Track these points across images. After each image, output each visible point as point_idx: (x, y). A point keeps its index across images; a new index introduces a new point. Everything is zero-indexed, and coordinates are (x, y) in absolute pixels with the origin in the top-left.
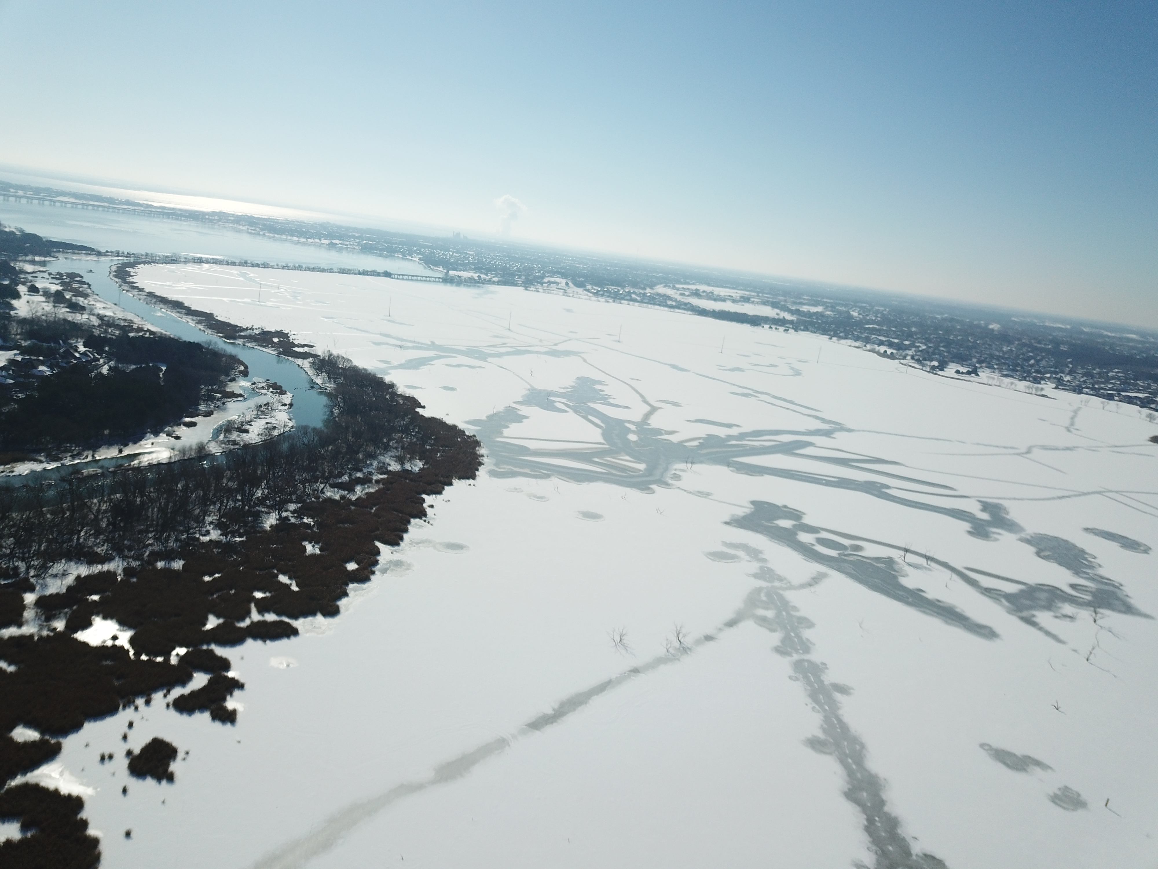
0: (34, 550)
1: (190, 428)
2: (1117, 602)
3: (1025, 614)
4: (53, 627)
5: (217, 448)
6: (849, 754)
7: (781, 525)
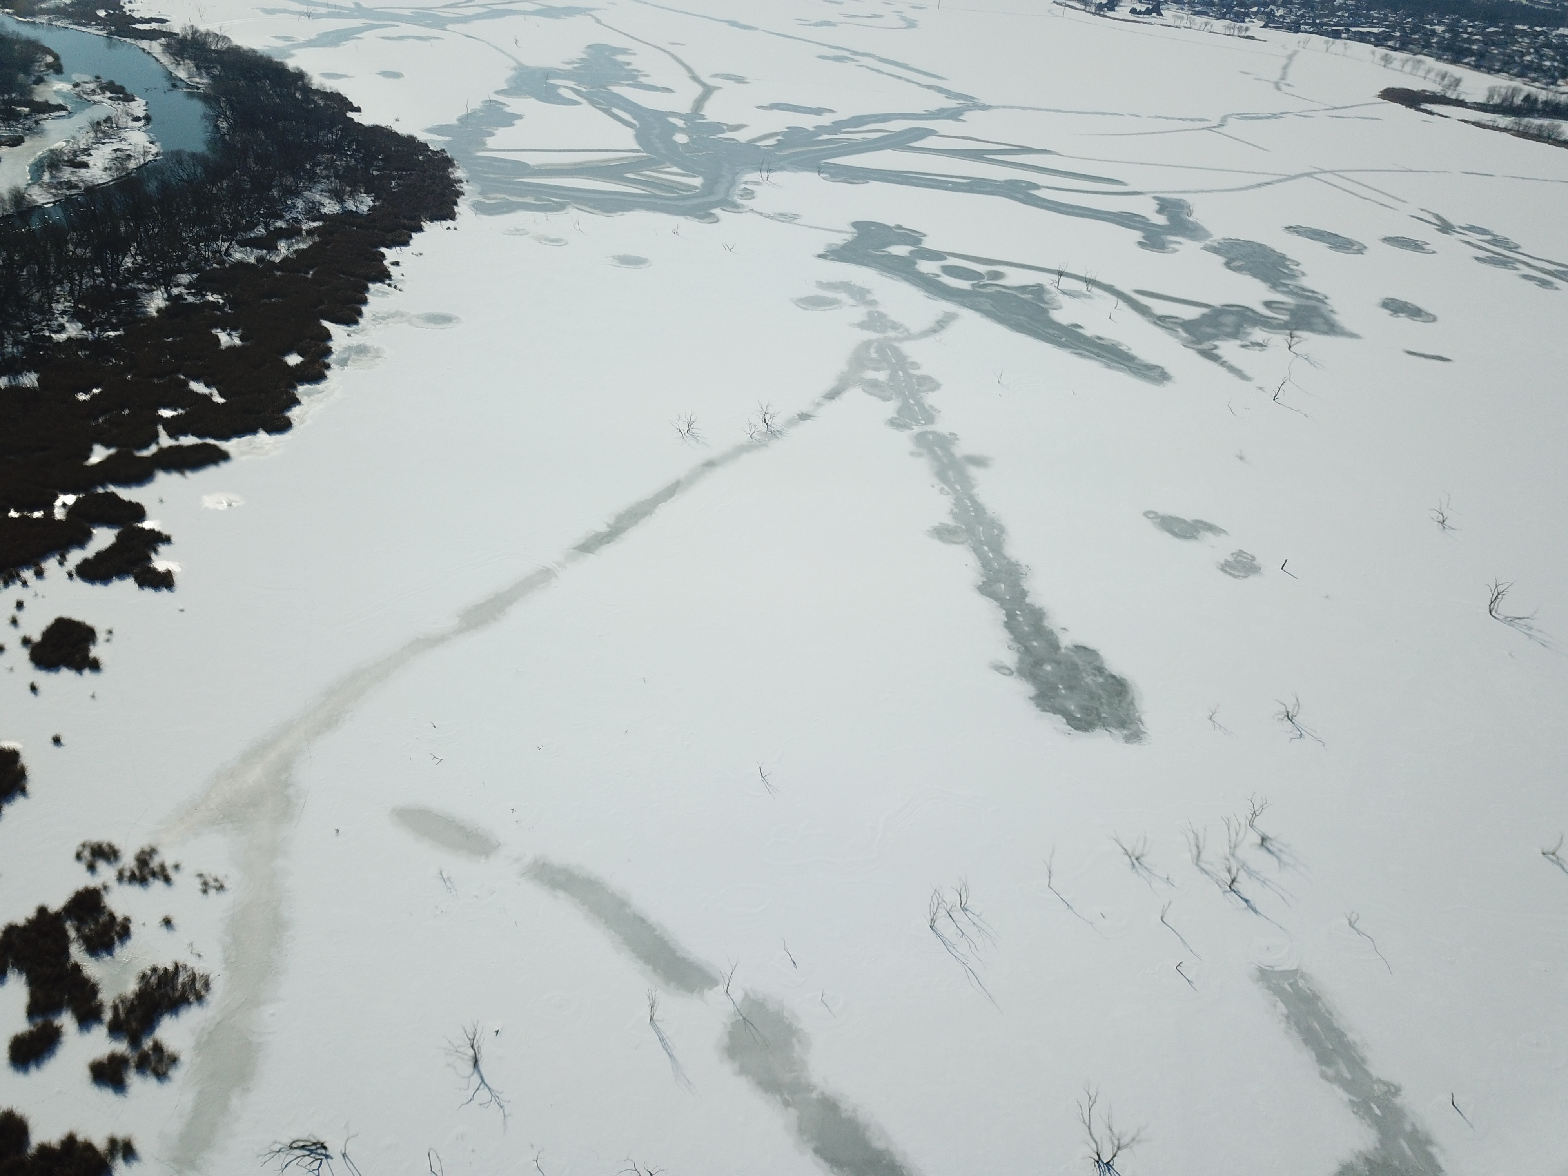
2: (1318, 320)
3: (1206, 346)
5: (44, 196)
6: (985, 540)
7: (894, 253)
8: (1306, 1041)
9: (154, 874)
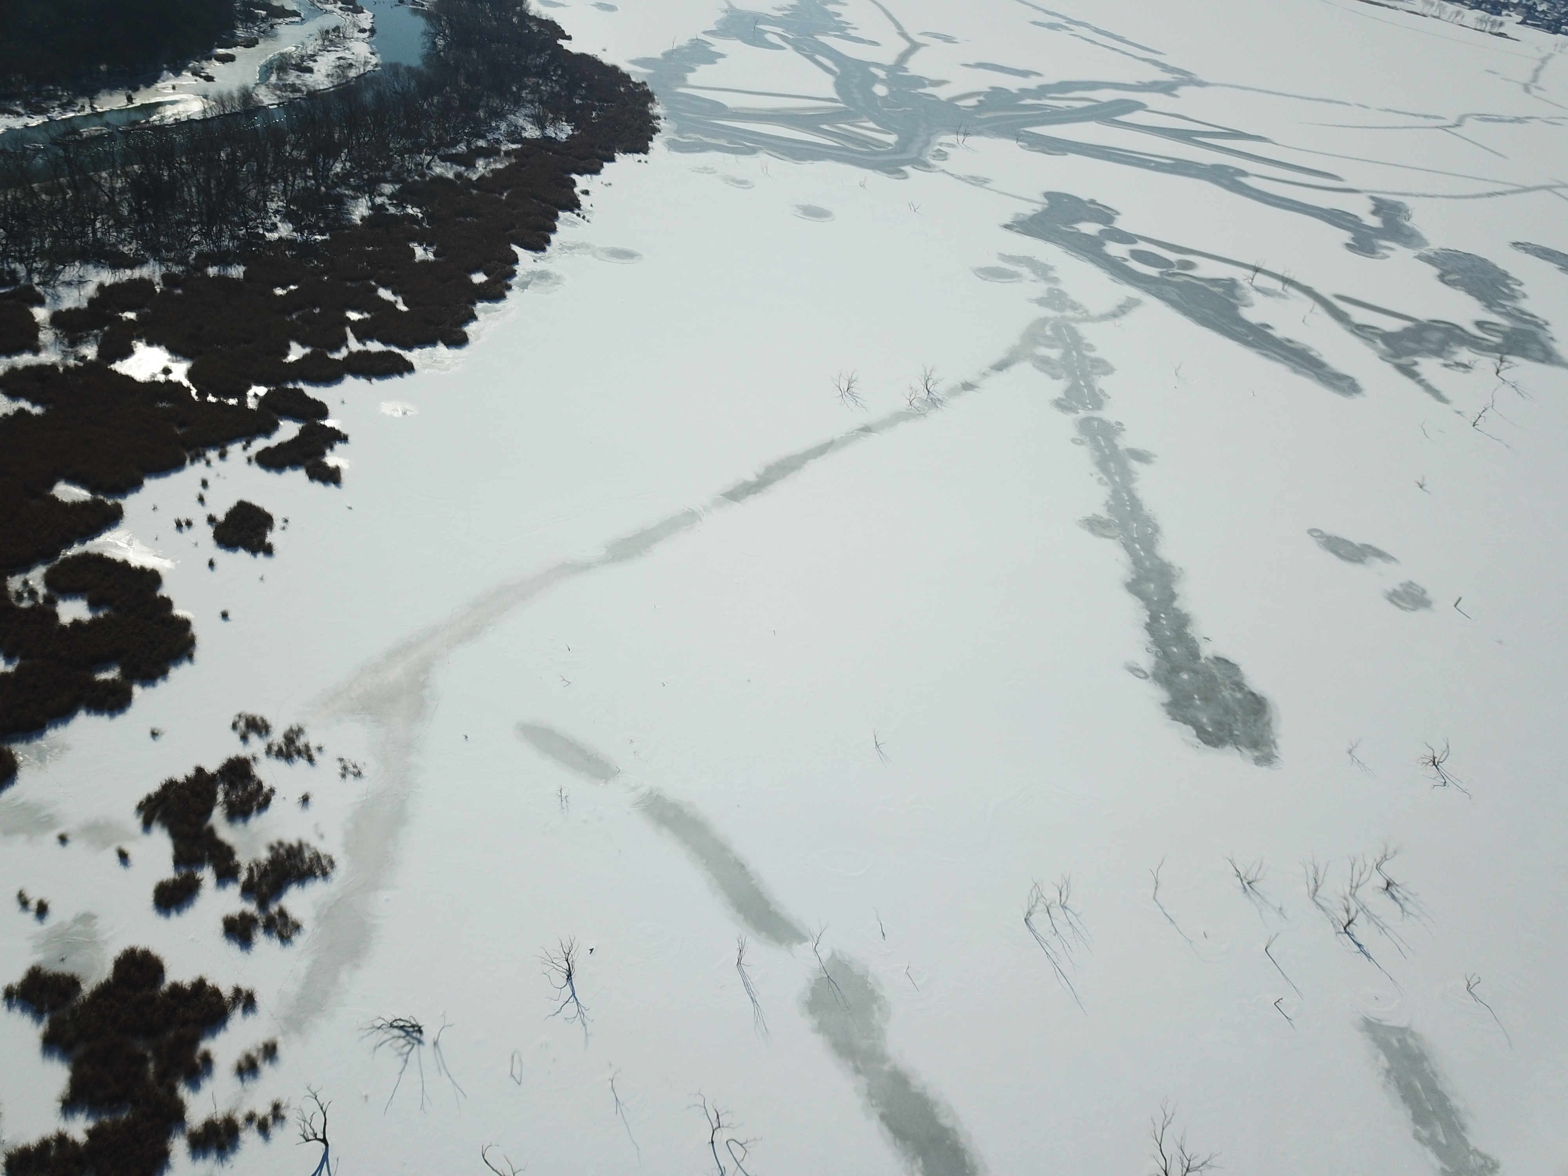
0: (36, 248)
1: (226, 64)
2: (1534, 347)
3: (1404, 361)
4: (81, 355)
5: (270, 97)
6: (1137, 538)
7: (1083, 231)
8: (1405, 1099)
9: (299, 753)
